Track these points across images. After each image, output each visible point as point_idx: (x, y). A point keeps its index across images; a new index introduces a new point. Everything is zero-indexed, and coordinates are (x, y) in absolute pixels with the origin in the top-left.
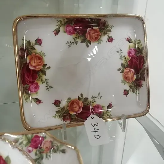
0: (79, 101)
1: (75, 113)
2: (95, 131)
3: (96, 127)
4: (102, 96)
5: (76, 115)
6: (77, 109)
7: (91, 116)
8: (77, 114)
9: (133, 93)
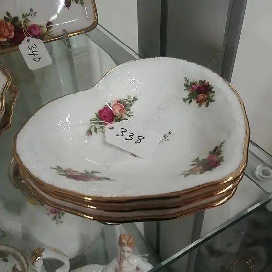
0: (7, 23)
1: (6, 39)
2: (34, 54)
3: (33, 50)
4: (36, 13)
5: (7, 41)
6: (7, 34)
7: (26, 39)
8: (9, 40)
9: (77, 3)
